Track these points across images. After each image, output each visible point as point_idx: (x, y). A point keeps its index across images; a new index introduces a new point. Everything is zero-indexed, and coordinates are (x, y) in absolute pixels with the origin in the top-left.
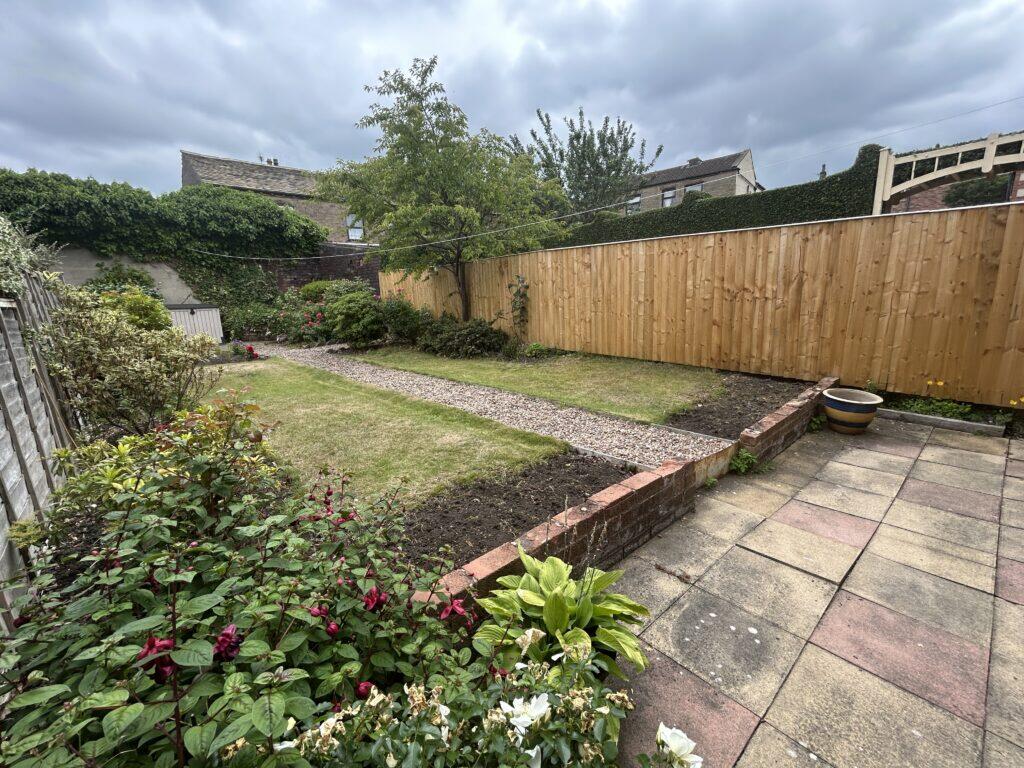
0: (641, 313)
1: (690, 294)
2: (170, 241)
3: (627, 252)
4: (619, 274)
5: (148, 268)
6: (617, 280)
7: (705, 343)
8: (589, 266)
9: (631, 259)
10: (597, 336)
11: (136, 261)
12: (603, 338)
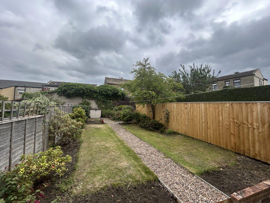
0: (204, 126)
1: (221, 122)
2: (95, 96)
3: (198, 106)
4: (196, 112)
5: (90, 101)
6: (195, 114)
7: (228, 141)
8: (187, 108)
9: (199, 108)
10: (189, 130)
11: (89, 99)
12: (191, 131)
